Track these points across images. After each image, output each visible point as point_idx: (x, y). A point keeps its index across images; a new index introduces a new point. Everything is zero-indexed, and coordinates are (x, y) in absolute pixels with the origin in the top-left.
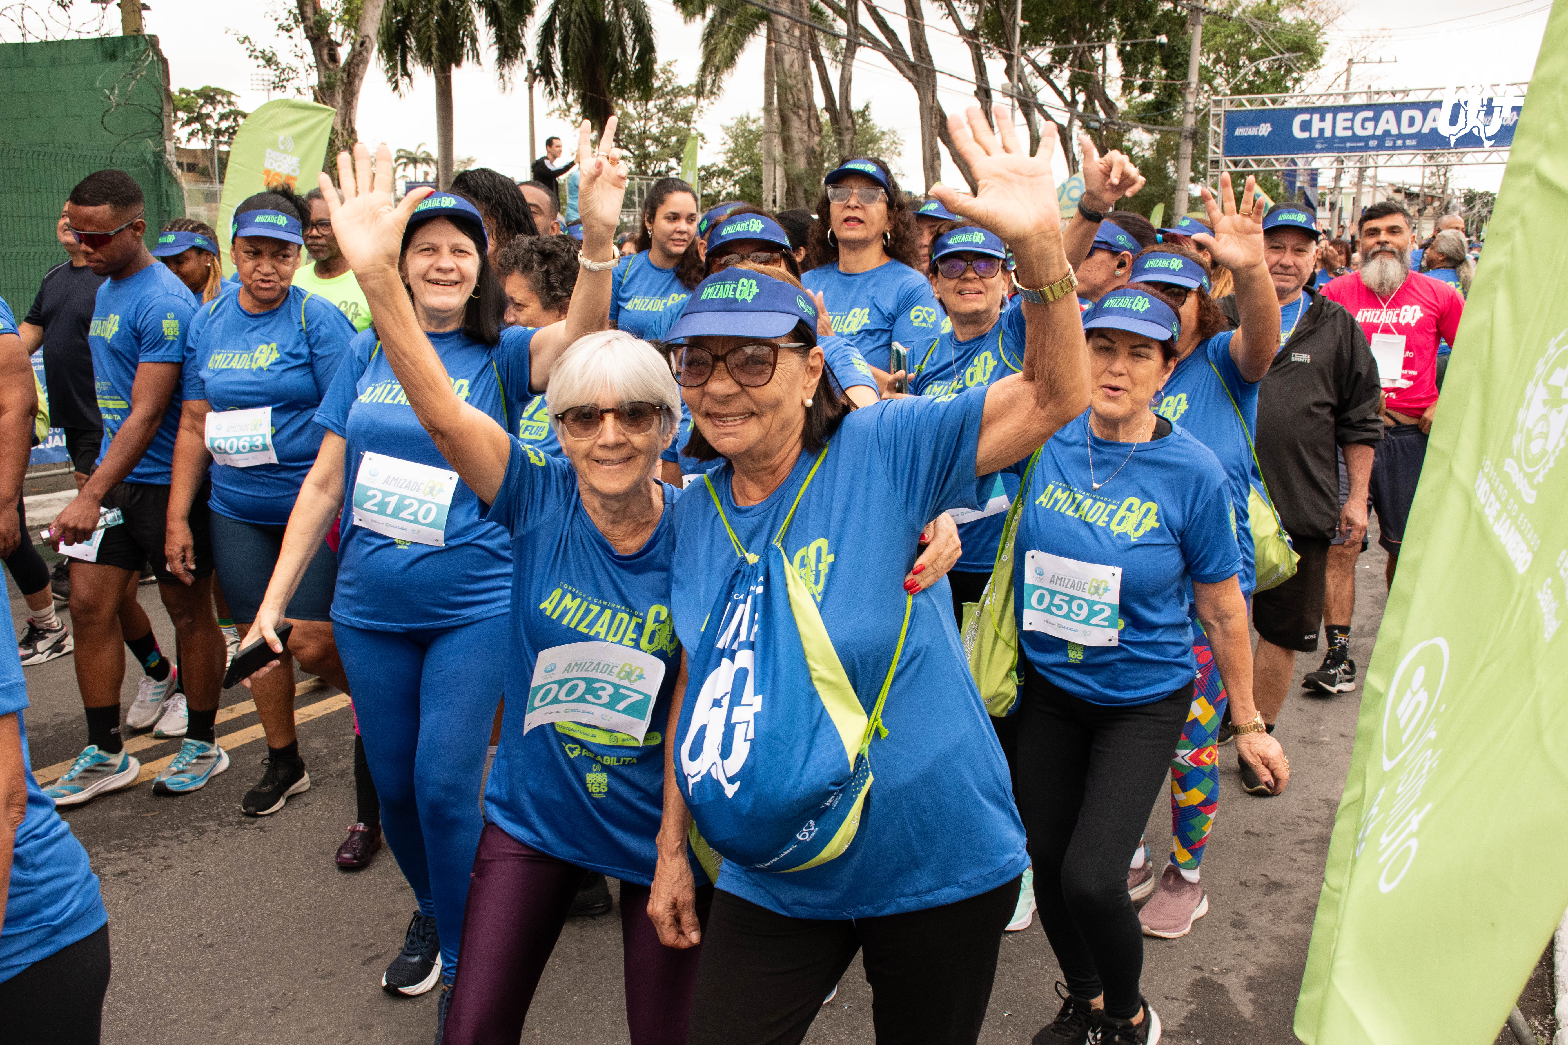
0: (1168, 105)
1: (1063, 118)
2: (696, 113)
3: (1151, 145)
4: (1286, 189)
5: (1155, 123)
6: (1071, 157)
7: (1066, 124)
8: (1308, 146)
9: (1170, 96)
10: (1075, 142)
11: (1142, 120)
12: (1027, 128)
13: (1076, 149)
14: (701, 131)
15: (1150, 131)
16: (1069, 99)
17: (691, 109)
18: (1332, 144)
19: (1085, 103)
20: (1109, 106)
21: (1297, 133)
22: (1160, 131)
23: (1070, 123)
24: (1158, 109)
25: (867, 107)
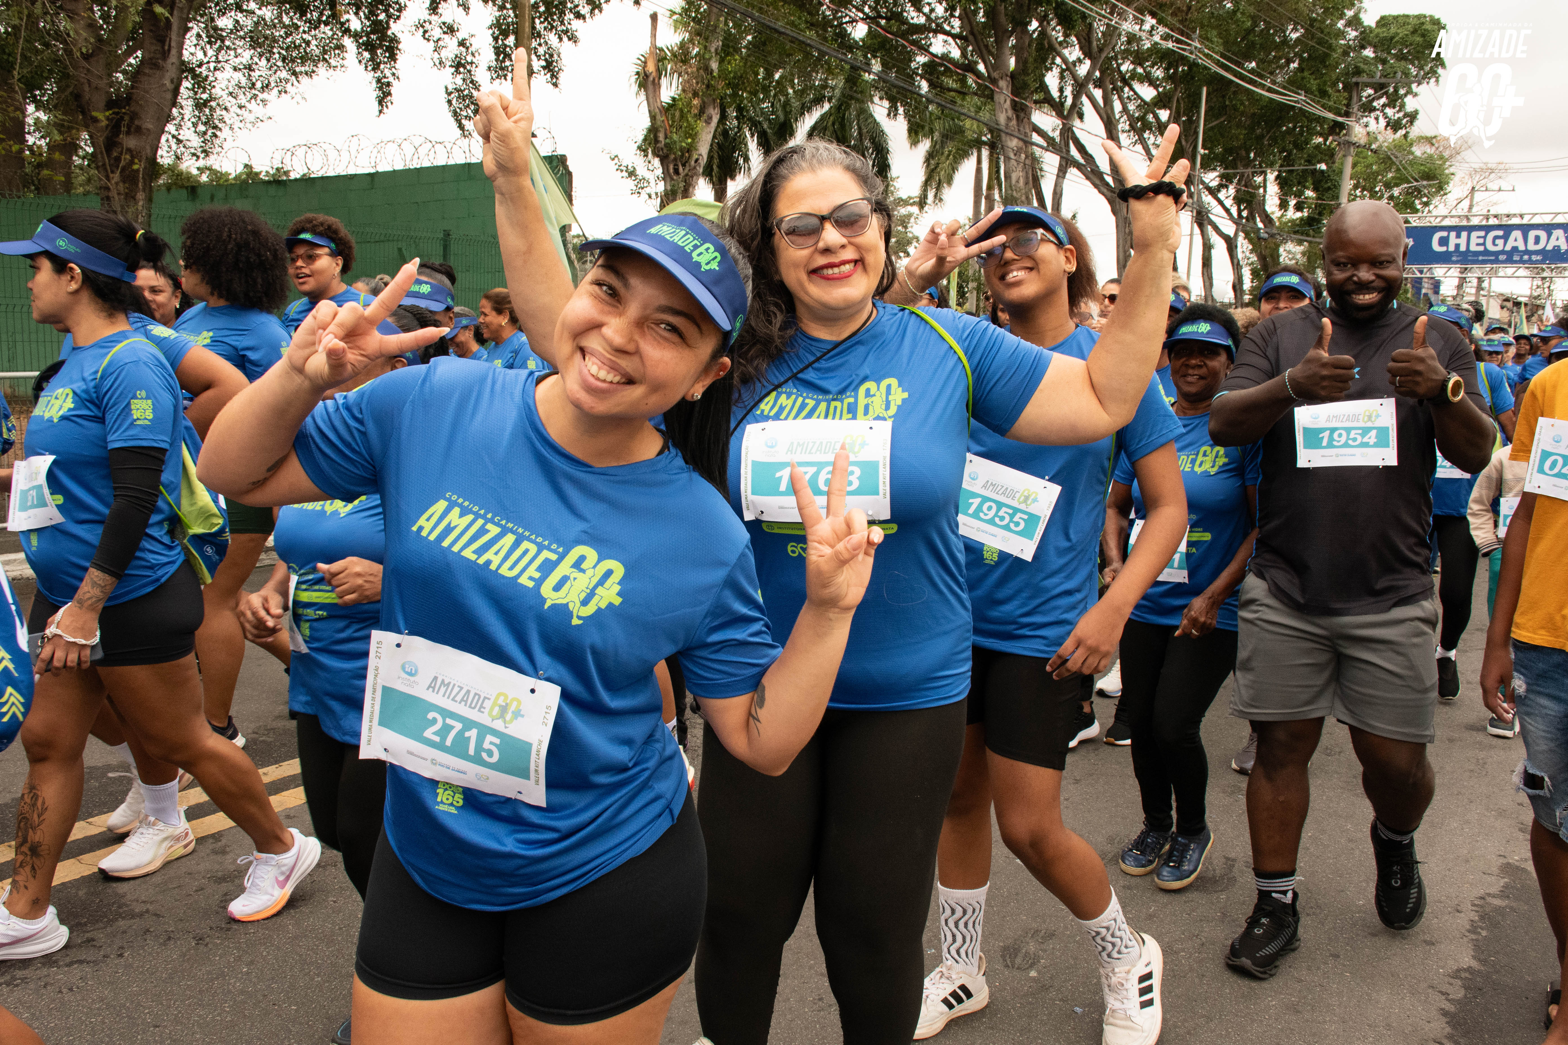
0: (1319, 221)
1: (1229, 229)
2: (912, 220)
3: (1303, 254)
4: (1413, 295)
5: (1308, 235)
6: (1235, 261)
7: (1232, 235)
8: (1444, 258)
9: (1320, 214)
10: (1239, 250)
11: (1295, 232)
12: (1200, 237)
13: (1240, 256)
14: (916, 234)
15: (1300, 243)
16: (1235, 214)
17: (910, 216)
18: (1466, 258)
19: (1247, 219)
20: (1267, 220)
21: (1436, 247)
22: (1310, 242)
23: (1236, 234)
24: (1310, 225)
25: (1074, 216)
